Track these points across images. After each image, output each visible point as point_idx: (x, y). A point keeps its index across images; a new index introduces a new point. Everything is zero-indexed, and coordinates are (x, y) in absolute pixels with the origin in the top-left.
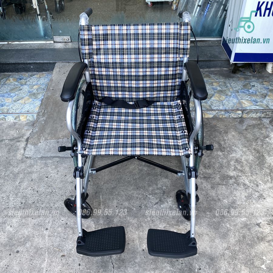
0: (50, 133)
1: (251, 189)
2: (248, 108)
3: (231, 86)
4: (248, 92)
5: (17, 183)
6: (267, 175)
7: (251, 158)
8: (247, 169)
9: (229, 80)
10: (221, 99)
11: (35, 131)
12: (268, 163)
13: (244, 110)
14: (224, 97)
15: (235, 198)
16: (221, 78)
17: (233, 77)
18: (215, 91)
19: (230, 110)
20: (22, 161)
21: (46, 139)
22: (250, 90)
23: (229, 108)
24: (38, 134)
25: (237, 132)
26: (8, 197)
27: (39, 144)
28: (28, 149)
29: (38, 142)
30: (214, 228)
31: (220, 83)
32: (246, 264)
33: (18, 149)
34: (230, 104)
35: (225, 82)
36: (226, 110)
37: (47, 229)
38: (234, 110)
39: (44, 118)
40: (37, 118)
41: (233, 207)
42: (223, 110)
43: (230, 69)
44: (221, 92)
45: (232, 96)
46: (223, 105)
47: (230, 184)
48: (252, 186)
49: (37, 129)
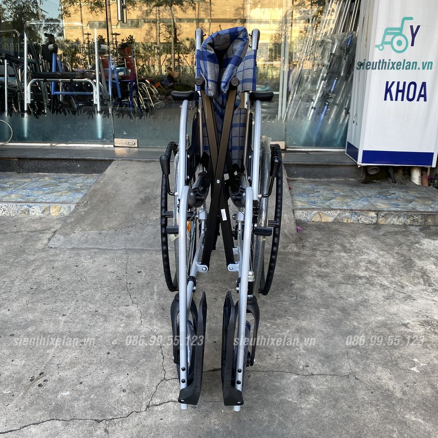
0: (91, 224)
1: (393, 290)
2: (385, 209)
3: (360, 192)
4: (384, 198)
5: (30, 270)
6: (418, 278)
7: (392, 260)
8: (386, 270)
9: (358, 188)
12: (419, 266)
13: (379, 211)
14: (349, 200)
15: (366, 297)
17: (363, 187)
18: (337, 196)
20: (43, 250)
22: (388, 197)
23: (356, 208)
24: (73, 224)
26: (12, 282)
27: (73, 235)
28: (55, 239)
29: (71, 233)
30: (332, 325)
31: (345, 190)
32: (385, 365)
33: (40, 239)
34: (358, 205)
35: (351, 190)
36: (353, 210)
37: (63, 315)
39: (86, 209)
40: (74, 210)
41: (363, 306)
42: (348, 210)
43: (359, 180)
44: (345, 196)
45: (362, 200)
46: (348, 206)
47: (360, 284)
48: (395, 287)
49: (72, 220)
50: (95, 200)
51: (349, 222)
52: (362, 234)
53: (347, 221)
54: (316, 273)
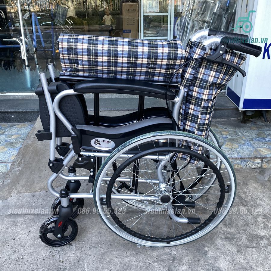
0: (25, 185)
2: (268, 156)
3: (242, 134)
4: (264, 141)
9: (239, 129)
10: (234, 147)
11: (6, 183)
13: (263, 158)
14: (237, 145)
16: (230, 127)
17: (243, 127)
18: (226, 139)
19: (247, 158)
21: (19, 192)
22: (266, 139)
23: (245, 156)
24: (10, 186)
25: (259, 184)
27: (10, 198)
29: (8, 196)
31: (230, 132)
34: (245, 152)
35: (235, 131)
36: (242, 158)
38: (251, 158)
39: (20, 168)
40: (10, 168)
42: (239, 158)
43: (238, 119)
44: (232, 140)
45: (247, 144)
46: (237, 153)
49: (9, 181)
50: (27, 158)
51: (239, 167)
52: (252, 181)
53: (238, 166)
54: (224, 234)
